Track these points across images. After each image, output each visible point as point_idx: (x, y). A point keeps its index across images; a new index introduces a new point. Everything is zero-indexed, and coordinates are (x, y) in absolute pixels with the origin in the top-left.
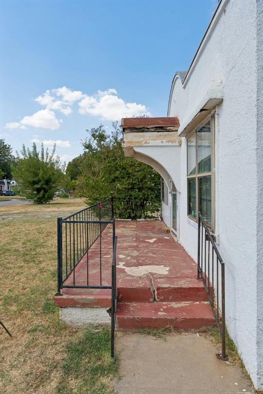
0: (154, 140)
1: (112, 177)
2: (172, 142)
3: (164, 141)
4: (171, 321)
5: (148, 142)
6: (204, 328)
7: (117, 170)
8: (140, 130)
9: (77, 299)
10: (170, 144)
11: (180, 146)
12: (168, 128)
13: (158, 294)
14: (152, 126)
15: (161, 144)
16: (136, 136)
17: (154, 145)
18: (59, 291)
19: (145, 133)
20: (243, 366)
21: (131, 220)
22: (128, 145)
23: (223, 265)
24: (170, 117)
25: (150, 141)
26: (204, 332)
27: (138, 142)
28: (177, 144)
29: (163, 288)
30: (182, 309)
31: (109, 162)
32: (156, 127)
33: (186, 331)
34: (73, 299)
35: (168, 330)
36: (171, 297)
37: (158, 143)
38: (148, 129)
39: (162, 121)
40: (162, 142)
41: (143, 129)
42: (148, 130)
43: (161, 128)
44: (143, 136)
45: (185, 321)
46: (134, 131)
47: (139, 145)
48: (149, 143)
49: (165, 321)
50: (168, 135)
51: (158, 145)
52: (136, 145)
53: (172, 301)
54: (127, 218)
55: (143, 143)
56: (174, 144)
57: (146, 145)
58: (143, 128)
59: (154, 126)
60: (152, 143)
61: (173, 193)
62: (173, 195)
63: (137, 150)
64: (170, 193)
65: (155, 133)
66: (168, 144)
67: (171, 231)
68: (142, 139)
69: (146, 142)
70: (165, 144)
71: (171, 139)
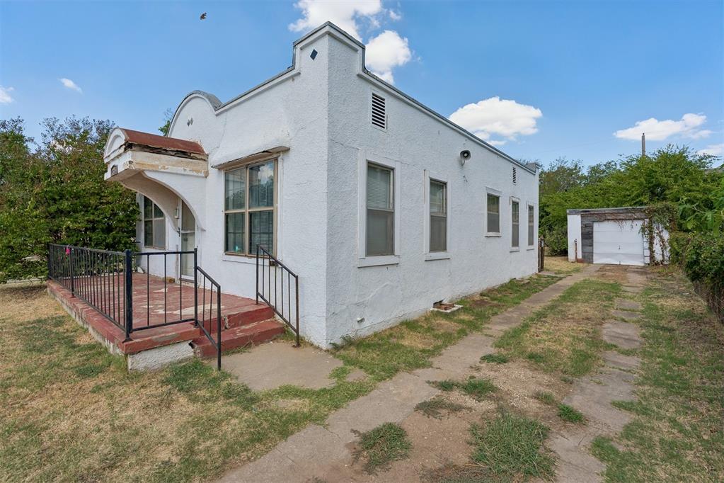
0: (174, 166)
1: (53, 209)
2: (198, 171)
3: (188, 169)
4: (251, 336)
5: (166, 167)
6: (275, 336)
8: (155, 151)
9: (156, 339)
10: (195, 174)
11: (206, 177)
12: (192, 155)
13: (229, 322)
14: (173, 149)
15: (183, 172)
16: (149, 157)
17: (174, 172)
18: (128, 336)
19: (162, 156)
20: (312, 345)
23: (297, 277)
24: (172, 137)
25: (169, 167)
26: (275, 339)
27: (152, 166)
28: (202, 175)
29: (234, 315)
30: (254, 328)
31: (48, 185)
32: (177, 151)
33: (262, 343)
34: (150, 340)
35: (249, 346)
36: (240, 322)
37: (180, 170)
39: (182, 144)
40: (185, 170)
42: (164, 152)
43: (184, 153)
44: (158, 159)
45: (262, 333)
46: (146, 150)
47: (154, 169)
48: (167, 169)
49: (246, 338)
50: (191, 162)
51: (179, 172)
52: (151, 169)
53: (242, 325)
55: (160, 167)
56: (199, 174)
57: (162, 170)
58: (161, 148)
59: (176, 149)
60: (171, 169)
61: (184, 232)
62: (183, 234)
63: (150, 175)
64: (179, 232)
65: (176, 158)
66: (191, 173)
67: (176, 279)
68: (157, 163)
69: (164, 167)
70: (188, 172)
71: (195, 168)
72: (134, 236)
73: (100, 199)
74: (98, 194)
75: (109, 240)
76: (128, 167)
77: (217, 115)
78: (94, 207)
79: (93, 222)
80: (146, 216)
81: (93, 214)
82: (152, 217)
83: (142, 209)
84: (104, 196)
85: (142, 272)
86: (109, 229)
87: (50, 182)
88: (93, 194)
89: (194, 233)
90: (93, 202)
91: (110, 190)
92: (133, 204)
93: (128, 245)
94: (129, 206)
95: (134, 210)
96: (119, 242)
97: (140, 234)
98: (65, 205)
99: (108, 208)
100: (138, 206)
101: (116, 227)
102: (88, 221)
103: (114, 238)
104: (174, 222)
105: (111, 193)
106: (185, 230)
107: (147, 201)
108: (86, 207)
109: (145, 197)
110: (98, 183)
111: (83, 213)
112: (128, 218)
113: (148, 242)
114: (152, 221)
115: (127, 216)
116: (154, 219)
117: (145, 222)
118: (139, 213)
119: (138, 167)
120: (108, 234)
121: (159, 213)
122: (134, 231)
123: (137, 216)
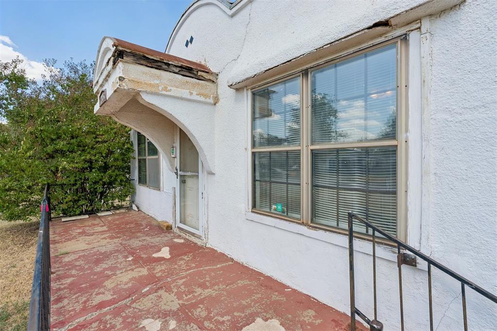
0: (177, 87)
1: (50, 149)
2: (206, 96)
3: (195, 93)
5: (169, 88)
7: (59, 138)
8: (154, 65)
10: (202, 99)
11: (215, 104)
12: (200, 73)
15: (189, 97)
17: (178, 95)
19: (163, 73)
21: (87, 216)
22: (132, 87)
25: (172, 88)
27: (151, 85)
28: (211, 101)
31: (42, 124)
32: (181, 67)
37: (184, 93)
38: (168, 65)
40: (191, 94)
41: (159, 64)
43: (189, 70)
44: (158, 77)
46: (142, 62)
47: (153, 90)
48: (170, 91)
50: (199, 84)
51: (184, 96)
52: (149, 90)
54: (79, 215)
55: (160, 88)
56: (208, 100)
58: (161, 61)
59: (178, 64)
60: (175, 92)
61: (182, 173)
62: (181, 176)
63: (147, 99)
64: (176, 173)
65: (180, 77)
66: (198, 98)
67: (173, 226)
68: (157, 82)
69: (165, 89)
70: (195, 97)
71: (203, 91)
72: (129, 173)
73: (96, 138)
74: (94, 133)
75: (106, 179)
76: (118, 86)
77: (232, 16)
78: (90, 146)
79: (90, 161)
80: (139, 154)
81: (89, 153)
82: (145, 155)
83: (136, 148)
84: (100, 135)
85: (137, 210)
86: (105, 168)
87: (44, 120)
88: (88, 133)
89: (197, 176)
90: (88, 140)
91: (105, 128)
92: (127, 143)
93: (123, 183)
94: (124, 145)
95: (128, 148)
96: (116, 180)
97: (134, 172)
98: (61, 144)
99: (103, 148)
100: (132, 145)
101: (112, 166)
102: (85, 161)
103: (111, 177)
104: (170, 162)
105: (106, 132)
106: (184, 171)
107: (141, 138)
108: (82, 147)
109: (138, 133)
110: (93, 121)
111: (80, 152)
112: (122, 157)
113: (142, 180)
114: (145, 159)
115: (122, 154)
116: (148, 158)
117: (139, 159)
118: (133, 151)
119: (131, 86)
120: (105, 172)
121: (154, 151)
122: (129, 168)
123: (131, 155)
